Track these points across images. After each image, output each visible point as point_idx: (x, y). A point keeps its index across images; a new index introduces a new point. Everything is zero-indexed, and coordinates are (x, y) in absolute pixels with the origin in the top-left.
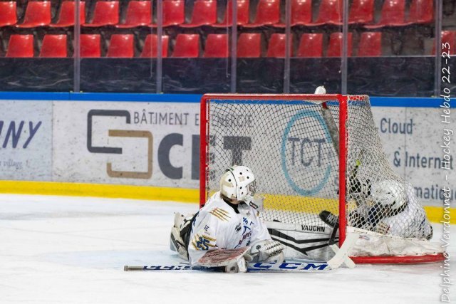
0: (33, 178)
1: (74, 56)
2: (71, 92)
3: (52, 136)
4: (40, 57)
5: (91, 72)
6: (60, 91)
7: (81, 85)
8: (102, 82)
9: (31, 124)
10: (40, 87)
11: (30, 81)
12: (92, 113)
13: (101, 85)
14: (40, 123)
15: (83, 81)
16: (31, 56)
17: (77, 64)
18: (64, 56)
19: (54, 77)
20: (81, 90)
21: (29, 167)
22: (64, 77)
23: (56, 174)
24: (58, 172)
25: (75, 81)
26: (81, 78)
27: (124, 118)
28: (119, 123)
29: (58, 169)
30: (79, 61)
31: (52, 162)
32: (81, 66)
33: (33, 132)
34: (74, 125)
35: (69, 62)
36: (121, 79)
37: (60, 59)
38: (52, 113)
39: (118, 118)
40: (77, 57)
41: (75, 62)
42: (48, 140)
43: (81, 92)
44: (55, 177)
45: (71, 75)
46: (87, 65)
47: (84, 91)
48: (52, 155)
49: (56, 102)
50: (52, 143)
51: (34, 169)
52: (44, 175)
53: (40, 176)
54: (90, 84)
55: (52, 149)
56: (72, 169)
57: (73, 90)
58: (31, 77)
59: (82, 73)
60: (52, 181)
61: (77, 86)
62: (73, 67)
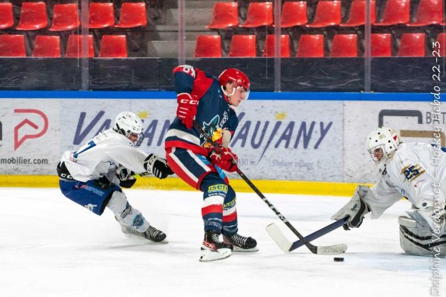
0: (324, 179)
1: (365, 55)
2: (362, 92)
3: (343, 136)
4: (330, 57)
5: (382, 72)
6: (350, 91)
7: (372, 85)
8: (393, 82)
9: (322, 124)
10: (331, 87)
11: (320, 81)
12: (383, 113)
13: (393, 84)
14: (331, 124)
15: (374, 81)
16: (322, 56)
17: (368, 64)
18: (355, 56)
19: (345, 77)
20: (372, 90)
21: (320, 168)
22: (355, 77)
23: (347, 175)
24: (349, 173)
25: (366, 81)
26: (372, 78)
27: (416, 118)
28: (411, 123)
29: (349, 170)
30: (370, 60)
31: (344, 162)
32: (372, 66)
33: (324, 132)
34: (365, 126)
35: (359, 62)
36: (413, 78)
37: (351, 59)
38: (343, 114)
39: (410, 118)
40: (368, 56)
41: (366, 62)
42: (339, 140)
43: (372, 92)
44: (346, 178)
45: (362, 75)
46: (378, 65)
47: (375, 91)
48: (343, 155)
49: (347, 102)
50: (343, 144)
51: (325, 169)
52: (335, 176)
53: (331, 176)
54: (382, 84)
55: (343, 150)
56: (363, 170)
57: (364, 90)
58: (322, 77)
59: (372, 73)
60: (343, 182)
61: (367, 86)
62: (364, 67)
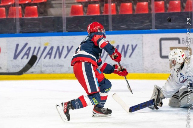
0: (134, 72)
1: (152, 12)
2: (151, 30)
3: (143, 51)
4: (135, 13)
5: (160, 20)
6: (145, 29)
7: (156, 26)
9: (132, 46)
10: (136, 28)
11: (131, 25)
12: (161, 39)
13: (165, 25)
14: (136, 45)
16: (131, 13)
18: (147, 12)
19: (142, 23)
20: (155, 28)
21: (132, 66)
22: (147, 23)
23: (145, 69)
24: (146, 69)
25: (153, 24)
26: (156, 23)
27: (177, 41)
29: (146, 67)
30: (154, 14)
31: (143, 63)
32: (155, 17)
33: (133, 49)
34: (153, 46)
35: (149, 15)
36: (175, 22)
37: (145, 14)
38: (142, 40)
39: (174, 41)
40: (153, 12)
41: (152, 15)
42: (141, 53)
43: (156, 30)
44: (145, 71)
45: (151, 21)
46: (158, 16)
47: (157, 29)
48: (143, 60)
49: (144, 35)
50: (143, 55)
51: (135, 67)
53: (138, 70)
54: (160, 26)
55: (143, 57)
56: (153, 67)
57: (151, 28)
58: (132, 23)
59: (156, 20)
60: (143, 73)
61: (153, 26)
62: (151, 17)
